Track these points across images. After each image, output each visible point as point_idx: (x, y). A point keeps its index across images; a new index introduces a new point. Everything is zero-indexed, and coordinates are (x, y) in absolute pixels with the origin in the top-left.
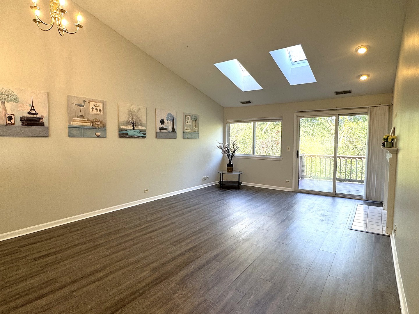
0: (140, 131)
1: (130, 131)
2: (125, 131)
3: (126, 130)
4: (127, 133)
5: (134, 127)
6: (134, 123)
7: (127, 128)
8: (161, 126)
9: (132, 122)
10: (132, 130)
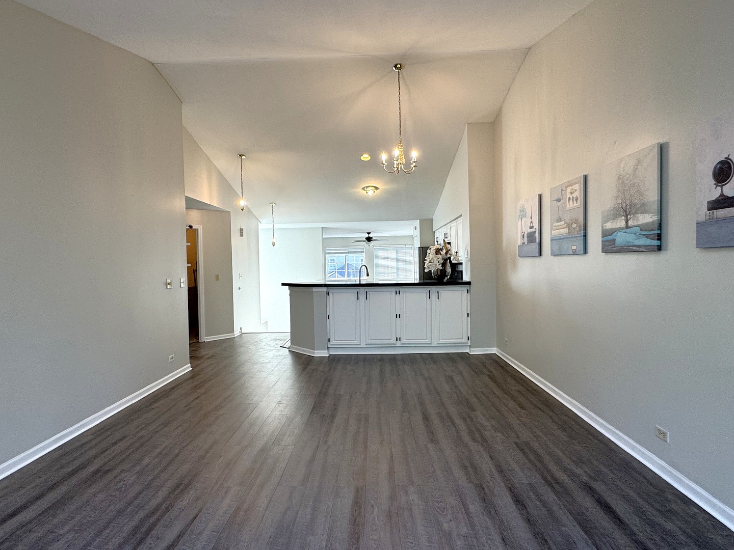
0: (641, 230)
1: (620, 234)
2: (611, 235)
3: (613, 233)
4: (614, 240)
5: (627, 222)
6: (628, 207)
7: (614, 227)
8: (715, 194)
9: (624, 205)
10: (622, 228)
